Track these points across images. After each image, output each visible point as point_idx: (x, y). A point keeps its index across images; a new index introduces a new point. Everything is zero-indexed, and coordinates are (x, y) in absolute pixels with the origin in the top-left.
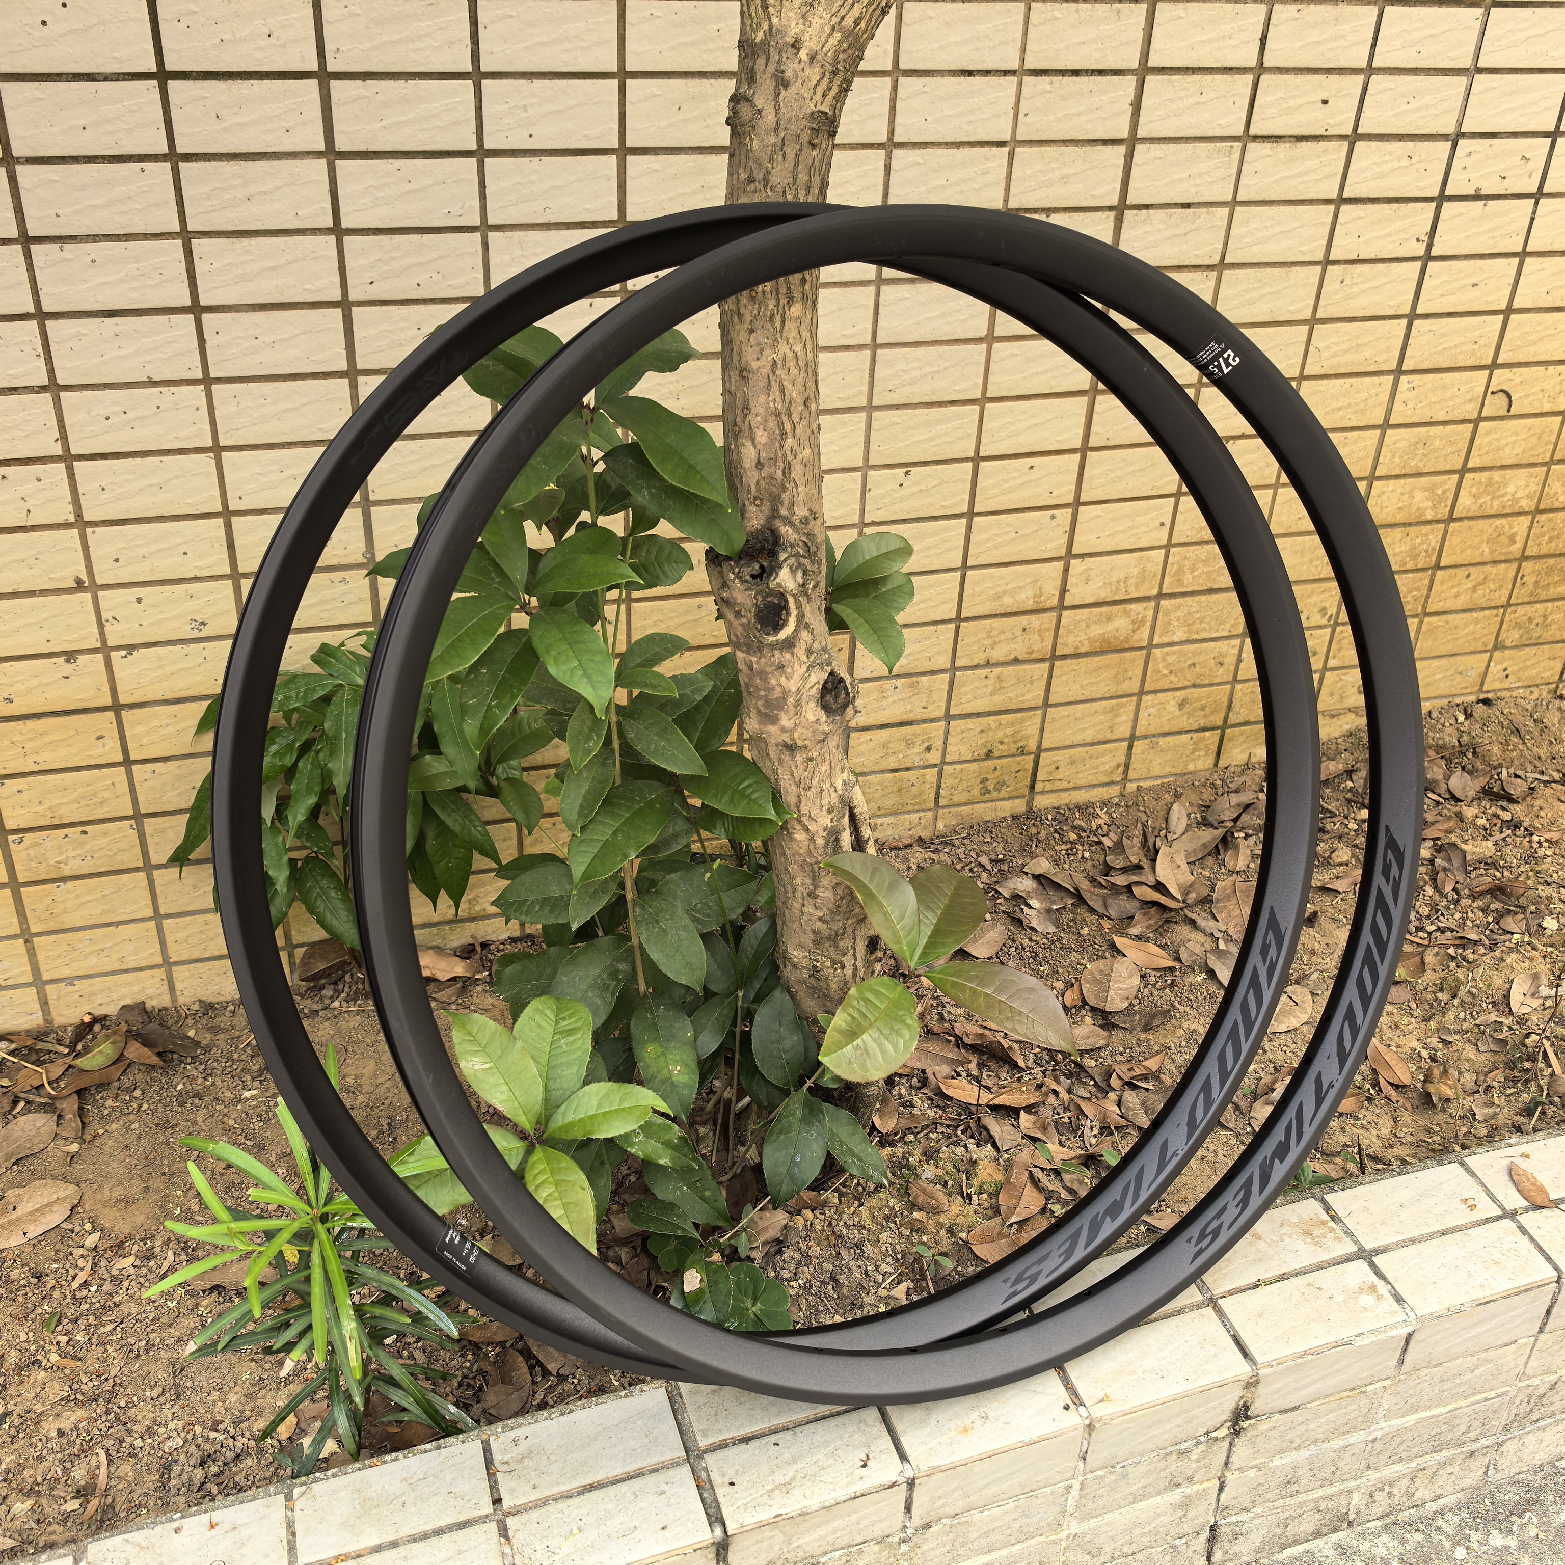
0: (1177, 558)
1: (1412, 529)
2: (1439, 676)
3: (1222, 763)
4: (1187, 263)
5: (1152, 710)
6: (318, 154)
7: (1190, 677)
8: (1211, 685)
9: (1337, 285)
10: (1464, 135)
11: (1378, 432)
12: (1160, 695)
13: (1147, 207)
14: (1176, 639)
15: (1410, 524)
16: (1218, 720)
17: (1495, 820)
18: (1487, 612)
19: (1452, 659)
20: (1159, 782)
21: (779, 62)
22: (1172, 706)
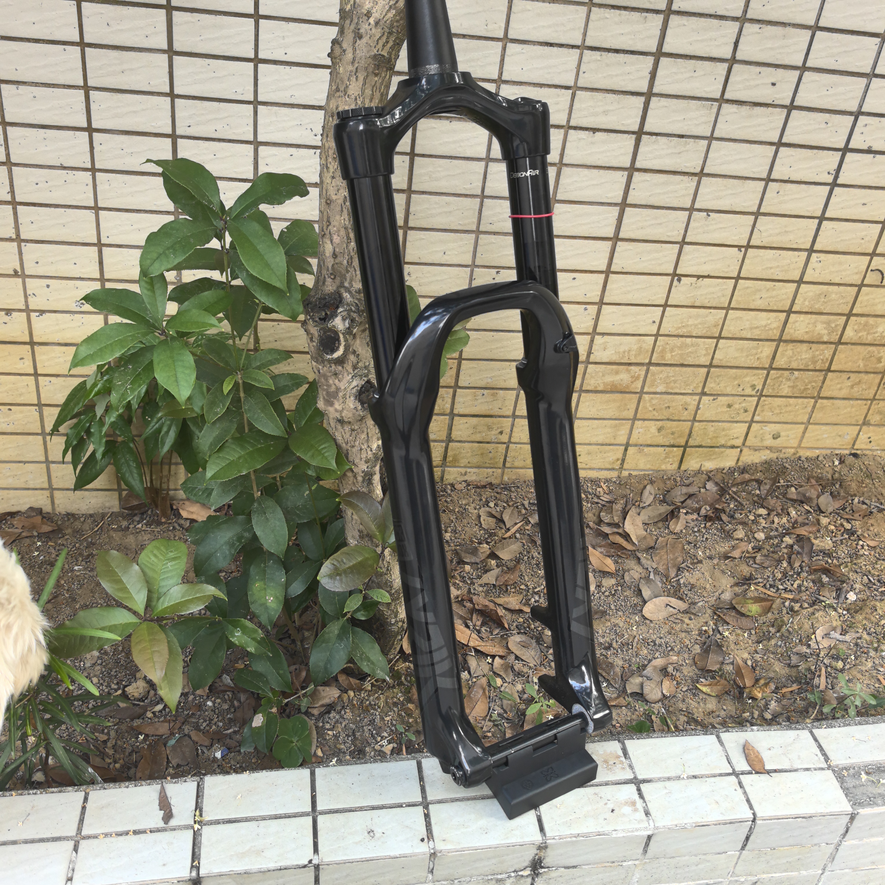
0: (662, 343)
1: (814, 346)
2: (825, 436)
3: (683, 468)
4: (679, 170)
5: (641, 430)
6: (163, 51)
7: (666, 414)
8: (679, 421)
9: (775, 194)
10: (863, 114)
11: (796, 284)
12: (646, 422)
13: (657, 134)
14: (658, 390)
15: (813, 342)
16: (683, 442)
17: (840, 528)
18: (859, 402)
19: (836, 427)
20: (642, 473)
21: (357, 24)
22: (653, 430)
